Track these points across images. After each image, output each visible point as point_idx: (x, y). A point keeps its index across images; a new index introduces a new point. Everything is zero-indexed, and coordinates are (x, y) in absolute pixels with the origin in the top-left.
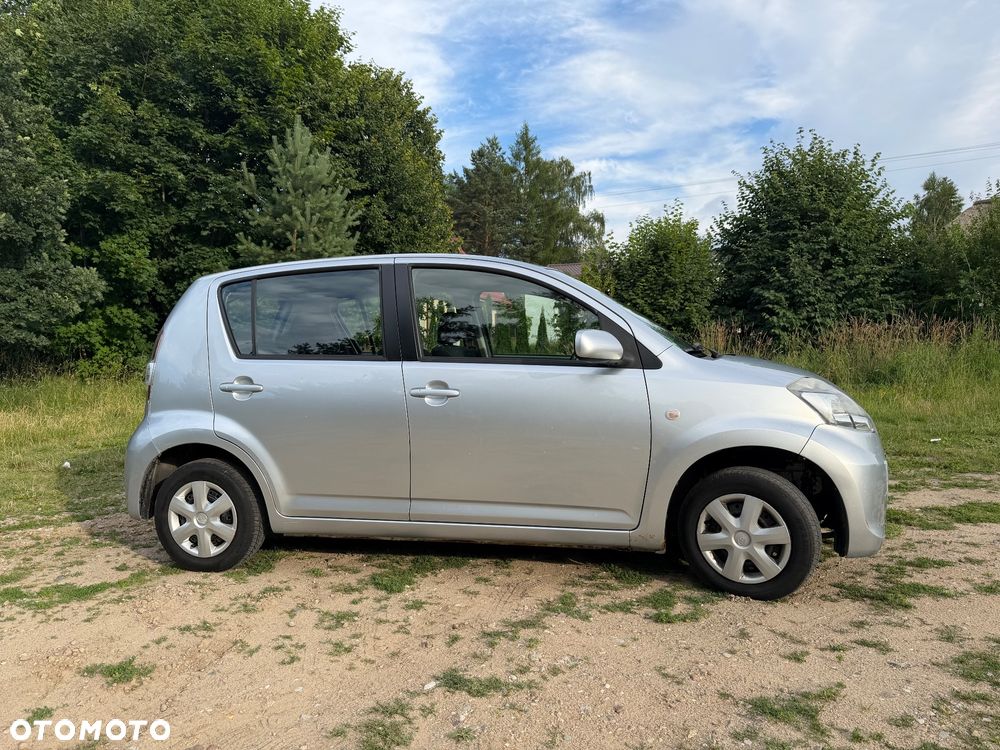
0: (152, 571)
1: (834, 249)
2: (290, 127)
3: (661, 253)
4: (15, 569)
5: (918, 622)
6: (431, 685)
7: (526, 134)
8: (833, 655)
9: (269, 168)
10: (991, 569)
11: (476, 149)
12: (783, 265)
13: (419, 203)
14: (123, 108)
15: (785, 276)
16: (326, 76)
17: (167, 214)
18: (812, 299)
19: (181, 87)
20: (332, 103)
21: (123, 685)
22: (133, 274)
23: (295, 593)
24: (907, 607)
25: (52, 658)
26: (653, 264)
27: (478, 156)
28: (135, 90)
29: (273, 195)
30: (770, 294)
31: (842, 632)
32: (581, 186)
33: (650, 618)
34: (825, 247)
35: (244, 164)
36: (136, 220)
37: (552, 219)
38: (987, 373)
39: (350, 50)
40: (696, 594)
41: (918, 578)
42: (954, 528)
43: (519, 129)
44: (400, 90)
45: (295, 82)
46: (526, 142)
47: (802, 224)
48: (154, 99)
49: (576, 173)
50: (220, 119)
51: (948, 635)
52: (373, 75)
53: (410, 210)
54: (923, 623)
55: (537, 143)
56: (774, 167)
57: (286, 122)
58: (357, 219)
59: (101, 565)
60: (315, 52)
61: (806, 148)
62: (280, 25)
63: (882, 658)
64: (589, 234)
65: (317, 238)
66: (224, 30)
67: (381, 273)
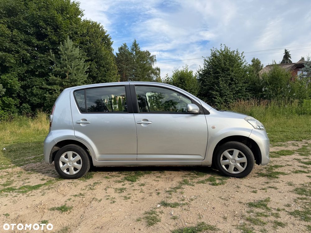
0: (53, 180)
1: (232, 80)
2: (65, 39)
3: (183, 80)
4: (6, 182)
5: (281, 181)
6: (159, 206)
7: (135, 43)
8: (264, 191)
9: (59, 52)
10: (294, 167)
11: (120, 47)
12: (218, 84)
13: (107, 64)
14: (8, 32)
15: (218, 87)
16: (76, 24)
17: (23, 67)
18: (226, 94)
19: (28, 26)
20: (78, 32)
21: (66, 212)
22: (13, 86)
23: (103, 183)
24: (277, 178)
25: (38, 207)
26: (180, 84)
27: (121, 49)
28: (12, 26)
29: (61, 61)
30: (214, 93)
31: (263, 185)
32: (152, 59)
33: (211, 184)
34: (229, 79)
35: (51, 51)
36: (13, 69)
37: (144, 69)
38: (276, 115)
39: (83, 15)
40: (220, 177)
41: (277, 170)
42: (280, 157)
43: (133, 41)
44: (99, 29)
45: (66, 25)
46: (135, 45)
47: (222, 72)
48: (18, 29)
49: (151, 55)
50: (41, 36)
51: (290, 184)
52: (91, 24)
53: (104, 66)
54: (283, 181)
55: (139, 46)
56: (214, 55)
57: (64, 38)
58: (88, 69)
59: (35, 179)
60: (73, 16)
61: (223, 50)
62: (61, 7)
63: (276, 191)
64: (156, 74)
65: (75, 75)
66: (43, 8)
67: (125, 87)
